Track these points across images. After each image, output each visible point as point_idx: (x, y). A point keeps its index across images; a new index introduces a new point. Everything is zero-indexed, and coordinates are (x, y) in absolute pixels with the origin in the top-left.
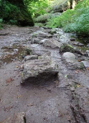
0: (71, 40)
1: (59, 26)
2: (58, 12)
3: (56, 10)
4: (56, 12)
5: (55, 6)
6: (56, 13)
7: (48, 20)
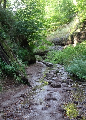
0: (68, 78)
1: (61, 63)
2: (59, 45)
3: (57, 42)
4: (57, 44)
5: (56, 38)
6: (57, 46)
7: (48, 53)
